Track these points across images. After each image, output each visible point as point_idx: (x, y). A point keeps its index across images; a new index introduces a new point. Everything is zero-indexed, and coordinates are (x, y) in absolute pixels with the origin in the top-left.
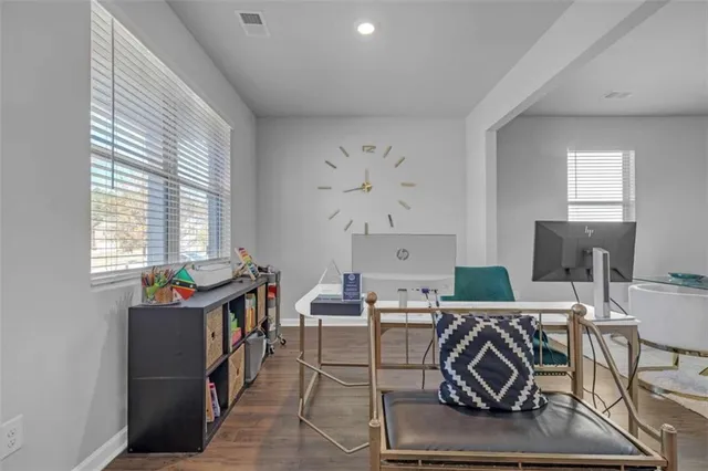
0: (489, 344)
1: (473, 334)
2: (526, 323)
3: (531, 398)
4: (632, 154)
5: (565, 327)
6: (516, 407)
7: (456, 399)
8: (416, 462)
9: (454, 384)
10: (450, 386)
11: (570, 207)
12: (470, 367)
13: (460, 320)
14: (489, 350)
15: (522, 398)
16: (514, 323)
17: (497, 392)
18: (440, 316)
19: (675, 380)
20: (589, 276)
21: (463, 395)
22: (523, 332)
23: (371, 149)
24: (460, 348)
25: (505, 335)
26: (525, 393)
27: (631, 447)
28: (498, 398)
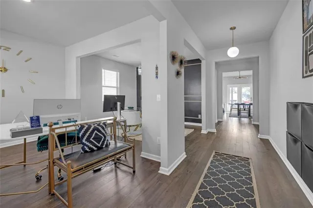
0: (96, 131)
1: (91, 129)
2: (104, 124)
3: (107, 143)
4: (119, 73)
5: (112, 123)
6: (104, 146)
7: (88, 150)
8: (83, 169)
9: (87, 146)
10: (85, 147)
11: (103, 88)
12: (91, 139)
13: (87, 126)
14: (96, 133)
15: (105, 144)
16: (101, 124)
17: (99, 144)
18: (80, 126)
19: (129, 134)
20: (116, 110)
21: (90, 148)
22: (104, 126)
23: (7, 49)
24: (87, 134)
25: (100, 128)
26: (106, 142)
27: (126, 145)
28: (99, 145)
